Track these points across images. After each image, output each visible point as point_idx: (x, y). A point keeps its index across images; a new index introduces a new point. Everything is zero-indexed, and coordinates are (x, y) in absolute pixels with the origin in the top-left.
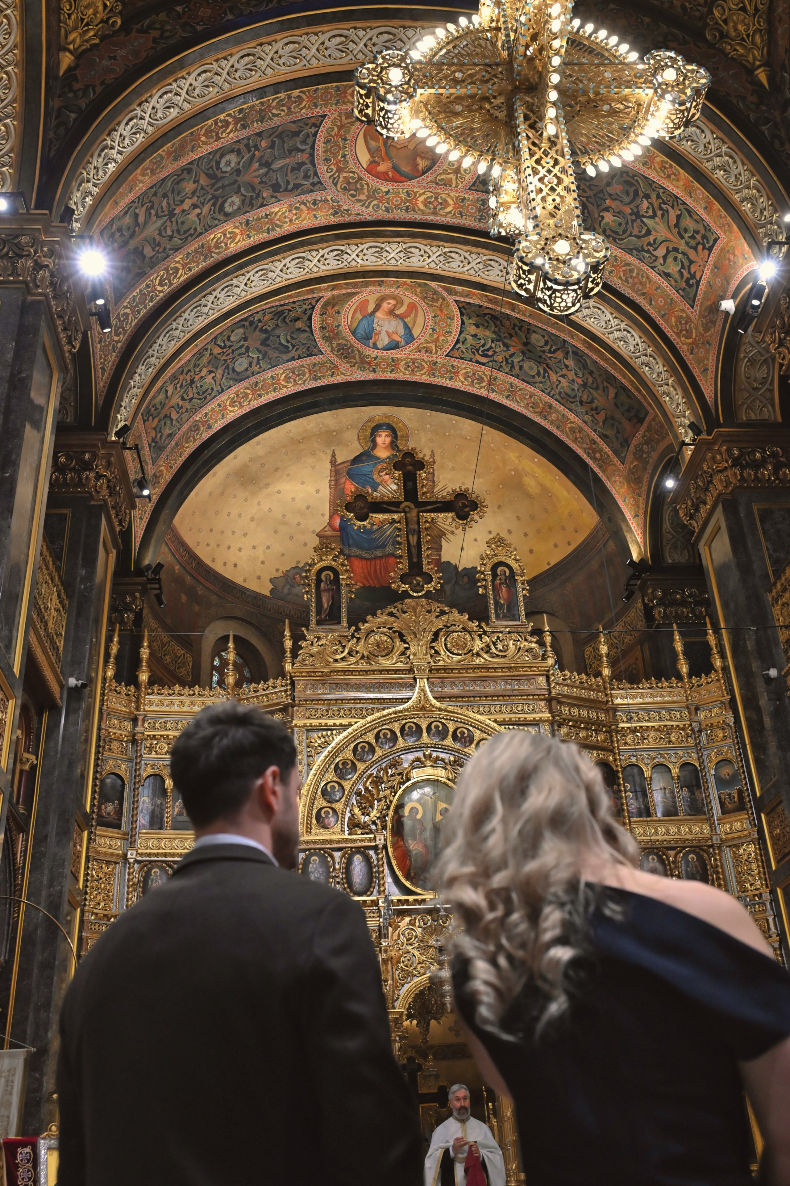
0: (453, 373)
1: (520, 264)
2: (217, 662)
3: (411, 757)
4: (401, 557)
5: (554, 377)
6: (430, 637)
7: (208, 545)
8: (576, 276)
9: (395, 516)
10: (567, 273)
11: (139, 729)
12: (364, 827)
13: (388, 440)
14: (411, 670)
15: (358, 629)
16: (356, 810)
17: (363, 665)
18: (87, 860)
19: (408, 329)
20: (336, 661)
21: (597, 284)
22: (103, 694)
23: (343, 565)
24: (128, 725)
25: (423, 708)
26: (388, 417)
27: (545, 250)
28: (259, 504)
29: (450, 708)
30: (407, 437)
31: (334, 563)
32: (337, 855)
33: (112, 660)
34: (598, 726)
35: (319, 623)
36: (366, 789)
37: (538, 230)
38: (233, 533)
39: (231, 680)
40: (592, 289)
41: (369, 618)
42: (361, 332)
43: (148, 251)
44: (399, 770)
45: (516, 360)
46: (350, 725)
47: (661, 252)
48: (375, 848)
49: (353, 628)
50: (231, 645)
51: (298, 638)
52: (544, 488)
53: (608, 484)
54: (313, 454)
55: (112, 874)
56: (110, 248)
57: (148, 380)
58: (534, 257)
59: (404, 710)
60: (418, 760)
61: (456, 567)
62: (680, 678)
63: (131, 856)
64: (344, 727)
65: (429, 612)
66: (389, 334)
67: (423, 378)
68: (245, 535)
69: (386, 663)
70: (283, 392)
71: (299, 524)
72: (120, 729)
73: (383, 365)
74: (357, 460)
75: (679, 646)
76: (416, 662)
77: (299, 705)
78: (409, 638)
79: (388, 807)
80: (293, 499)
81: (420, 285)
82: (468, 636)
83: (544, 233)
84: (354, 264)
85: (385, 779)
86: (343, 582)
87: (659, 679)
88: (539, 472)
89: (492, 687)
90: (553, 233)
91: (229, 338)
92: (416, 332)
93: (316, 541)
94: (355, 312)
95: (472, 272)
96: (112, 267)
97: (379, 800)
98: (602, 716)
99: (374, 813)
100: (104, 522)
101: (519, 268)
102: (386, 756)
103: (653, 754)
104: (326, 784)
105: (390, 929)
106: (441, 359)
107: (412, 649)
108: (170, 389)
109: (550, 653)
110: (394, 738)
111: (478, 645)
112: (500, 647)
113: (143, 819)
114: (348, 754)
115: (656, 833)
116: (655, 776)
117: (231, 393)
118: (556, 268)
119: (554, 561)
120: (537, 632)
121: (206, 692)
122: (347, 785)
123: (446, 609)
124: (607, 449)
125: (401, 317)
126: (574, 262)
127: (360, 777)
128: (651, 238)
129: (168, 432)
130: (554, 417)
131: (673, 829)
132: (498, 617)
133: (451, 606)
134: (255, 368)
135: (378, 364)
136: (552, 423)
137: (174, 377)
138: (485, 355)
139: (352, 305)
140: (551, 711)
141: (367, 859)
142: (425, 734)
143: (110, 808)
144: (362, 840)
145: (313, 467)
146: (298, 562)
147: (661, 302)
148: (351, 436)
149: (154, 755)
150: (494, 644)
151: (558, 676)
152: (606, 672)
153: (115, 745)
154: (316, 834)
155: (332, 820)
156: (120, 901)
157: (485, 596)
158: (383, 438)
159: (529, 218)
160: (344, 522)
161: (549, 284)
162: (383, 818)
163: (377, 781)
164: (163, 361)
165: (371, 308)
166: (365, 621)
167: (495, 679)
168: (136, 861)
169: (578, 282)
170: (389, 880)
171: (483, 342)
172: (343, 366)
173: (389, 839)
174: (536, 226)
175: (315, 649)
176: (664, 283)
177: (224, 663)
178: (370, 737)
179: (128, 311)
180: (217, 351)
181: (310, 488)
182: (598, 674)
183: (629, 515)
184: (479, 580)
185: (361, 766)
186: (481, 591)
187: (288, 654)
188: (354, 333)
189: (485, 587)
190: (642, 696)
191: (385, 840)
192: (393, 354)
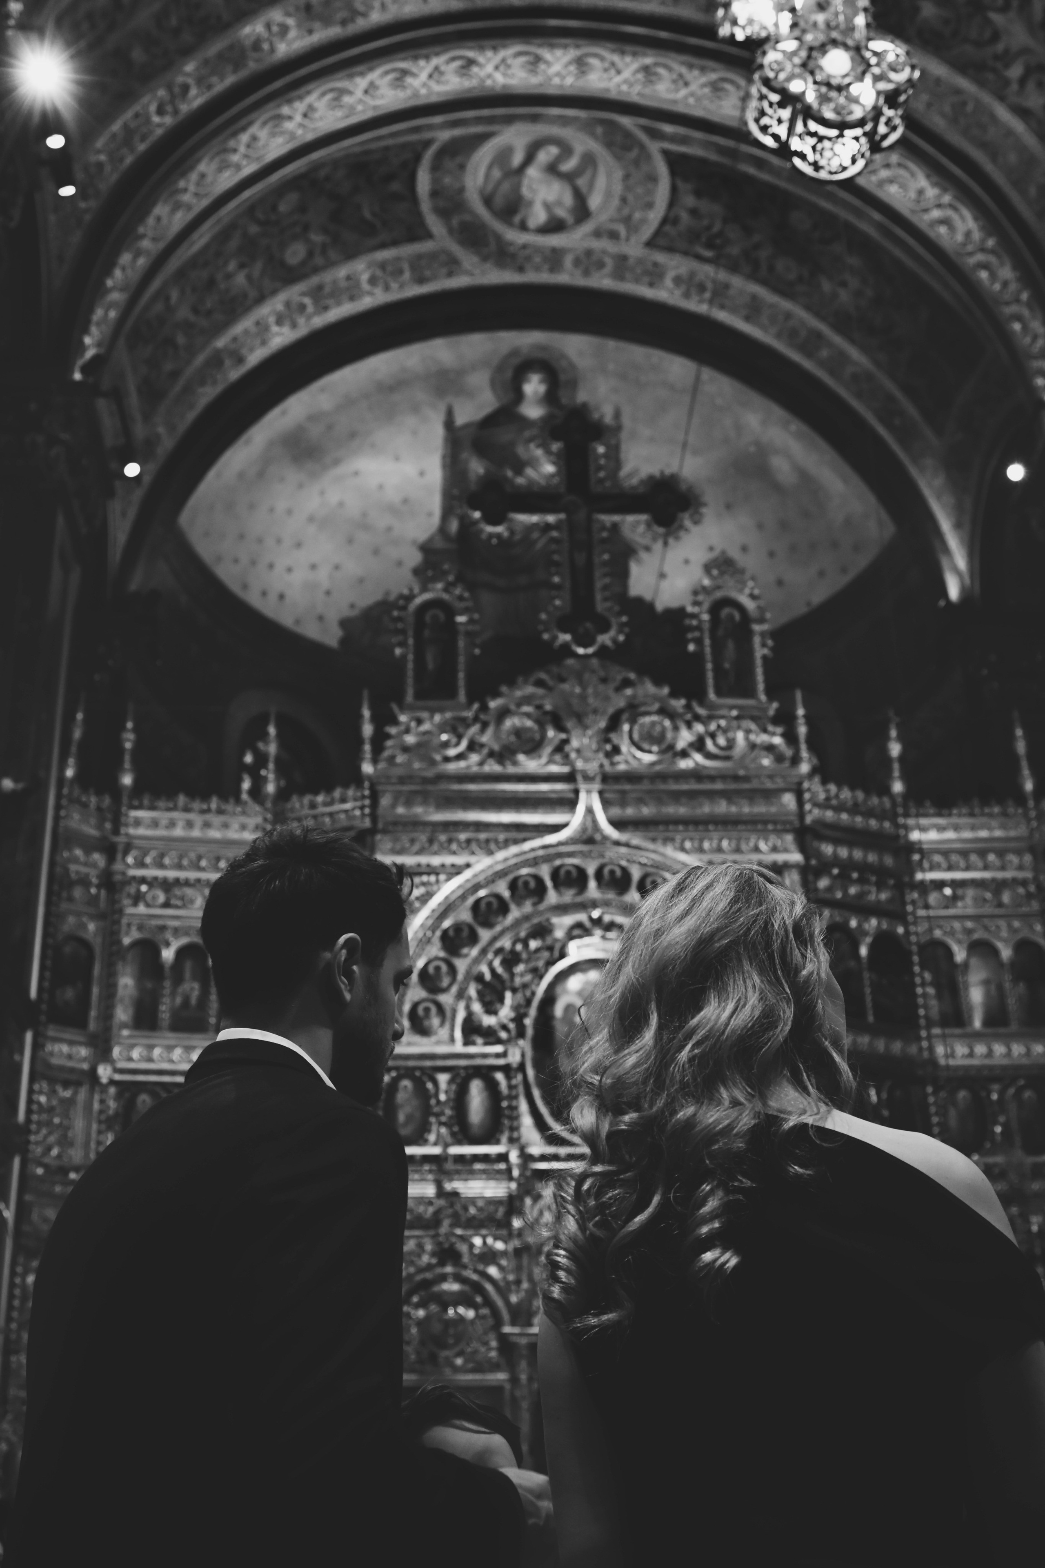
0: (655, 275)
1: (765, 90)
2: (249, 759)
3: (568, 920)
4: (558, 587)
5: (826, 286)
6: (603, 724)
7: (236, 561)
8: (858, 113)
9: (551, 518)
10: (843, 108)
11: (118, 866)
12: (490, 1035)
13: (542, 389)
14: (570, 778)
15: (484, 708)
16: (477, 1007)
17: (492, 767)
18: (32, 1079)
19: (580, 199)
20: (447, 759)
21: (894, 128)
22: (58, 807)
23: (461, 598)
24: (98, 858)
25: (590, 841)
26: (543, 348)
27: (808, 67)
28: (322, 493)
29: (635, 841)
30: (573, 384)
31: (446, 596)
32: (443, 1079)
33: (74, 749)
34: (882, 875)
35: (418, 696)
36: (493, 971)
37: (797, 33)
38: (279, 541)
39: (271, 788)
40: (884, 137)
41: (504, 689)
42: (499, 201)
43: (138, 55)
44: (549, 941)
45: (763, 254)
46: (468, 866)
47: (1015, 72)
48: (506, 1069)
49: (476, 706)
50: (272, 730)
51: (384, 718)
52: (804, 476)
53: (913, 471)
54: (415, 409)
55: (71, 1102)
56: (72, 50)
57: (134, 276)
58: (789, 79)
59: (560, 844)
60: (579, 925)
61: (651, 606)
62: (1020, 799)
63: (104, 1072)
64: (457, 870)
65: (604, 680)
66: (547, 206)
67: (603, 281)
68: (299, 545)
69: (529, 764)
70: (366, 303)
71: (389, 529)
72: (86, 864)
73: (537, 259)
74: (490, 422)
75: (1021, 747)
76: (580, 764)
77: (385, 831)
78: (569, 724)
79: (529, 1002)
80: (381, 487)
81: (602, 122)
82: (667, 723)
83: (809, 37)
84: (489, 82)
85: (524, 956)
86: (462, 629)
87: (985, 802)
88: (796, 448)
89: (706, 809)
90: (821, 37)
91: (274, 208)
92: (594, 202)
93: (415, 558)
94: (490, 167)
95: (691, 100)
96: (79, 83)
97: (514, 991)
98: (889, 861)
99: (506, 1012)
100: (60, 521)
101: (762, 97)
102: (526, 918)
103: (969, 924)
104: (426, 965)
105: (528, 1201)
106: (634, 249)
107: (575, 743)
108: (174, 295)
109: (804, 754)
110: (539, 891)
111: (685, 738)
112: (722, 741)
113: (122, 1014)
114: (465, 915)
115: (971, 1055)
116: (974, 961)
117: (277, 303)
118: (824, 99)
119: (818, 597)
120: (785, 719)
121: (229, 807)
122: (462, 965)
123: (632, 676)
124: (912, 410)
125: (569, 178)
126: (855, 89)
127: (484, 952)
128: (1000, 47)
129: (168, 367)
130: (824, 353)
131: (999, 1049)
132: (719, 693)
133: (642, 672)
134: (319, 260)
135: (528, 258)
136: (821, 364)
137: (181, 274)
138: (709, 245)
139: (484, 155)
140: (803, 849)
141: (492, 1087)
142: (592, 884)
143: (69, 994)
144: (485, 1056)
145: (415, 433)
146: (387, 593)
147: (1012, 158)
148: (480, 380)
149: (142, 909)
150: (713, 736)
151: (816, 789)
152: (898, 787)
153: (77, 892)
154: (409, 1044)
155: (435, 1021)
156: (87, 1145)
157: (699, 656)
158: (534, 386)
159: (782, 10)
160: (467, 525)
161: (813, 126)
162: (519, 1019)
163: (511, 960)
164: (161, 245)
165: (517, 159)
166: (496, 694)
167: (711, 795)
168: (112, 1082)
169: (861, 123)
170: (527, 1121)
171: (705, 222)
172: (468, 259)
173: (529, 1054)
174: (794, 25)
175: (410, 739)
176: (1018, 126)
177: (261, 760)
178: (502, 888)
179: (102, 158)
180: (254, 229)
181: (408, 469)
182: (885, 790)
183: (946, 525)
184: (692, 629)
185: (485, 935)
186: (691, 647)
187: (367, 747)
188: (488, 201)
189: (699, 642)
190: (956, 828)
191: (523, 1055)
192: (555, 240)
